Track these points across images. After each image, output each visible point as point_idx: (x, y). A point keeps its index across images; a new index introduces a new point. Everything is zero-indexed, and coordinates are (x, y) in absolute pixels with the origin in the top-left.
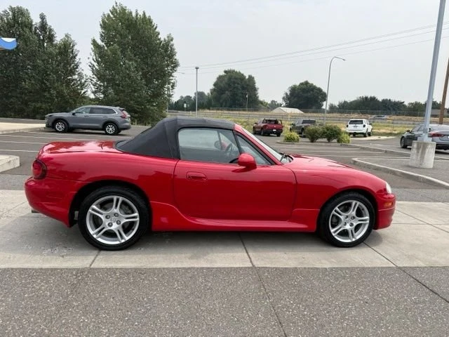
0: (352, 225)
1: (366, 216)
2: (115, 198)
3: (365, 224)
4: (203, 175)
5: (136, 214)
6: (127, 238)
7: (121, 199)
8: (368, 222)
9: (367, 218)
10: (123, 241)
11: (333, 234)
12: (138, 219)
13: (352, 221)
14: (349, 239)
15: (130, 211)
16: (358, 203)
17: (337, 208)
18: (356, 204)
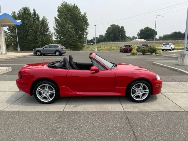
2: (46, 85)
4: (78, 75)
5: (54, 91)
6: (51, 99)
7: (48, 85)
8: (148, 92)
9: (148, 90)
10: (50, 101)
11: (133, 97)
12: (55, 93)
14: (140, 99)
15: (52, 90)
16: (143, 84)
17: (134, 87)
18: (142, 85)
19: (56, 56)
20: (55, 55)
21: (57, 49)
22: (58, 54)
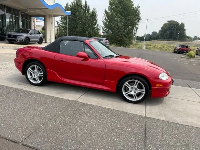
0: (135, 92)
1: (144, 89)
2: (36, 66)
3: (143, 93)
4: (65, 60)
5: (42, 73)
6: (40, 82)
10: (38, 83)
11: (125, 95)
12: (43, 75)
13: (135, 91)
14: (134, 99)
17: (127, 83)
18: (137, 82)
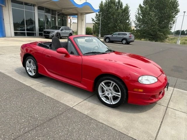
19: (123, 44)
20: (121, 43)
21: (125, 36)
22: (124, 42)
